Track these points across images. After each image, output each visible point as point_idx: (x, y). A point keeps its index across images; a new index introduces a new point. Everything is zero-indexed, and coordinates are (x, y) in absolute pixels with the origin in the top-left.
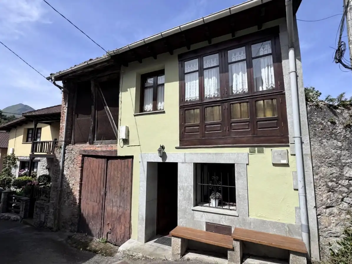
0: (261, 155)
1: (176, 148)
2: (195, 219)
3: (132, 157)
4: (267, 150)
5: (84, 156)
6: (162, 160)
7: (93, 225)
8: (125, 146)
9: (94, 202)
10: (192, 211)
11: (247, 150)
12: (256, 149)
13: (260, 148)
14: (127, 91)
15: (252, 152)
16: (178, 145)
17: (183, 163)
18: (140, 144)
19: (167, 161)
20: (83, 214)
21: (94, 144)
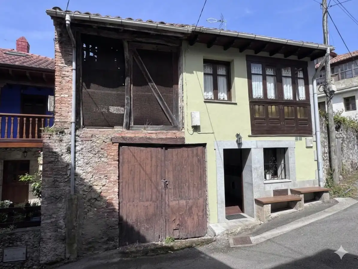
0: (300, 141)
1: (249, 136)
2: (266, 190)
3: (204, 145)
4: (303, 138)
5: (121, 145)
6: (238, 147)
7: (147, 229)
8: (195, 133)
9: (147, 201)
10: (264, 185)
11: (294, 138)
12: (298, 137)
13: (300, 137)
14: (193, 73)
15: (297, 140)
16: (250, 134)
17: (255, 148)
18: (213, 131)
19: (242, 147)
20: (127, 222)
21: (130, 129)
